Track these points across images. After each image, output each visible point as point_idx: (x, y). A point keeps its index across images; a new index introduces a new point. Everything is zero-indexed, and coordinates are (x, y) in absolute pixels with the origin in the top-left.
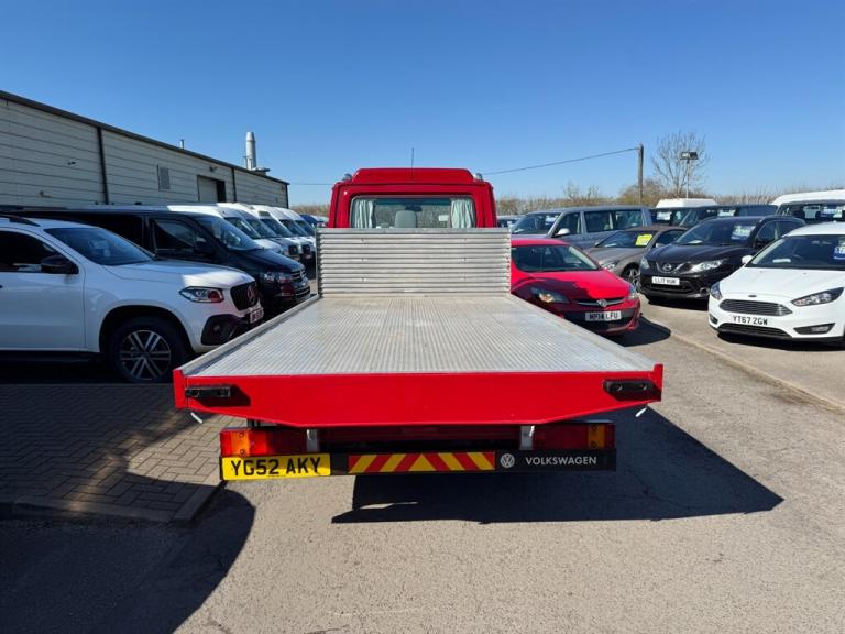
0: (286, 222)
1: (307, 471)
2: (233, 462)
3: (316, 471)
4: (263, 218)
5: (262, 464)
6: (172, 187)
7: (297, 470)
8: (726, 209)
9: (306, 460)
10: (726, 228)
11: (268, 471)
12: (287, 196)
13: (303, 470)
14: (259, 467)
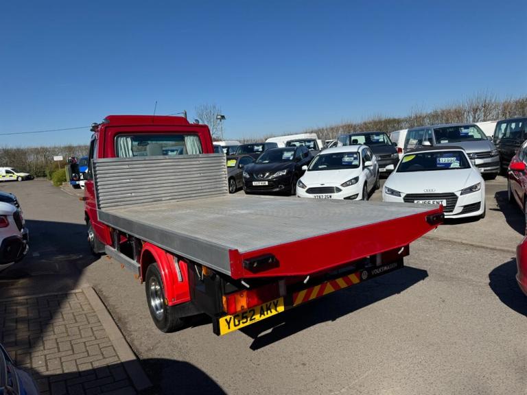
1: (271, 312)
2: (226, 320)
3: (276, 310)
5: (244, 315)
7: (265, 313)
8: (258, 145)
9: (271, 304)
10: (280, 154)
11: (249, 319)
13: (269, 312)
14: (243, 318)
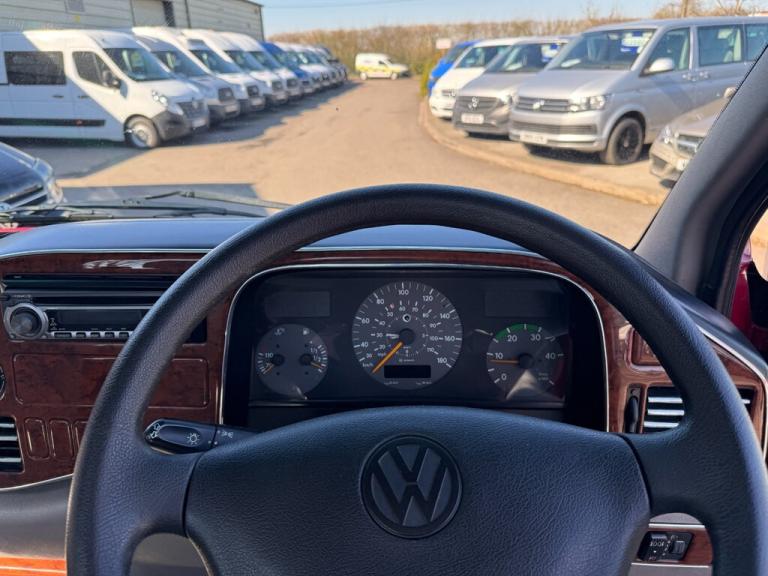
0: (232, 53)
4: (193, 48)
6: (86, 7)
12: (261, 20)
